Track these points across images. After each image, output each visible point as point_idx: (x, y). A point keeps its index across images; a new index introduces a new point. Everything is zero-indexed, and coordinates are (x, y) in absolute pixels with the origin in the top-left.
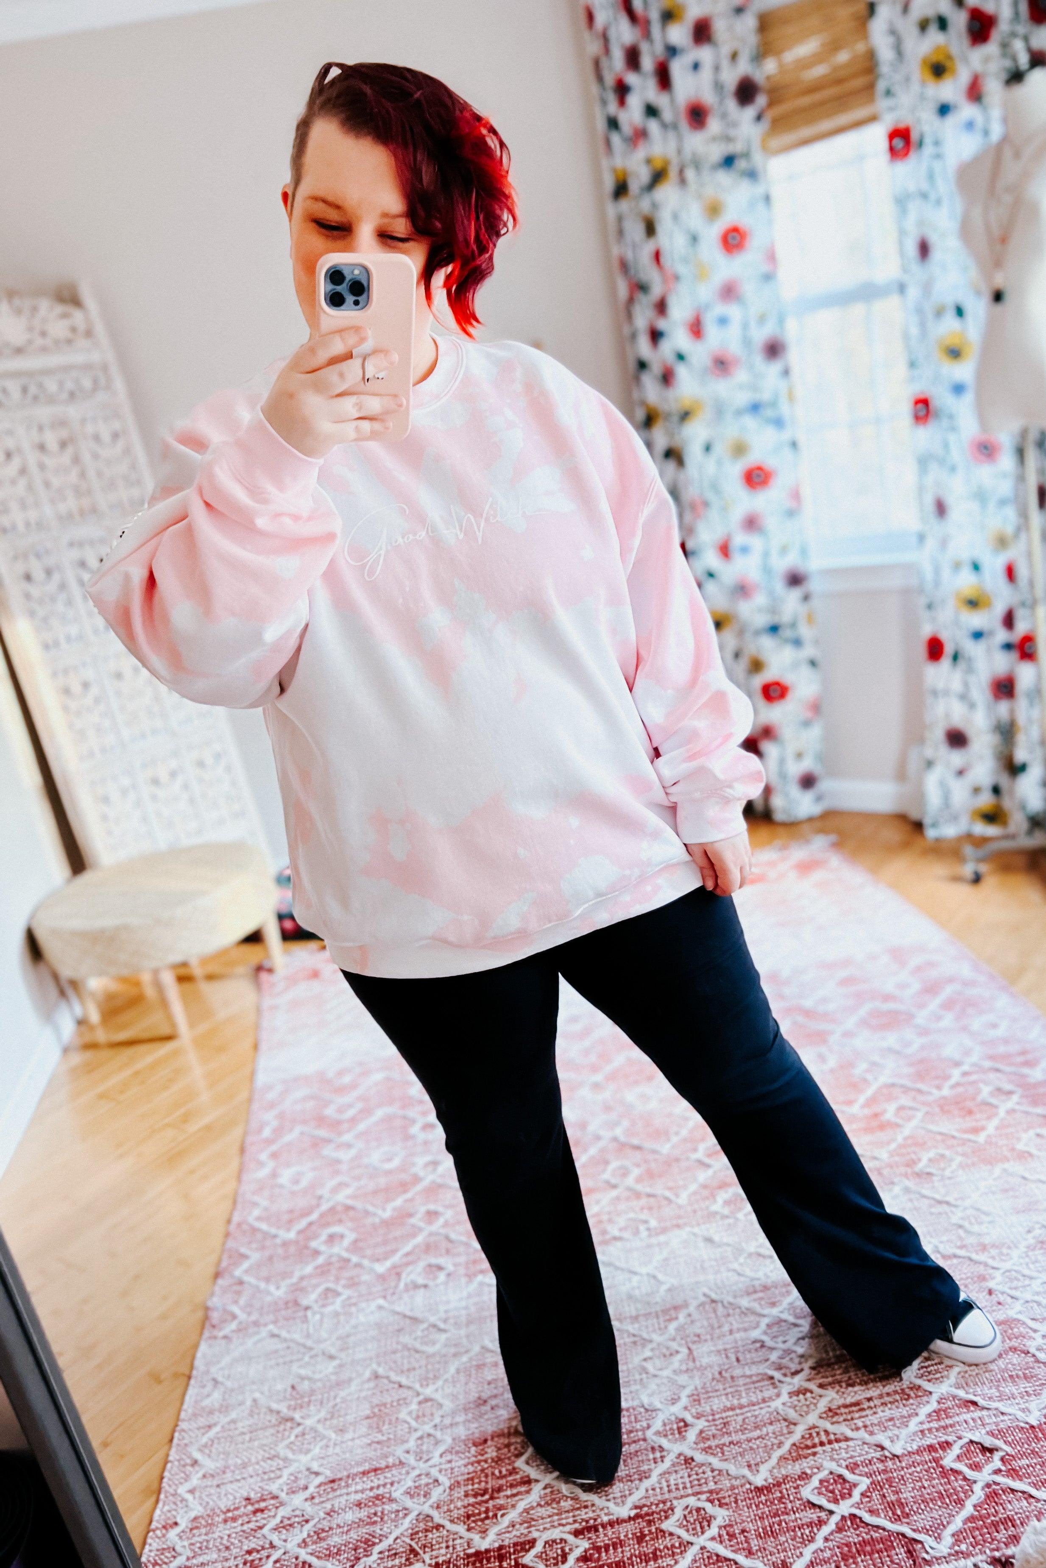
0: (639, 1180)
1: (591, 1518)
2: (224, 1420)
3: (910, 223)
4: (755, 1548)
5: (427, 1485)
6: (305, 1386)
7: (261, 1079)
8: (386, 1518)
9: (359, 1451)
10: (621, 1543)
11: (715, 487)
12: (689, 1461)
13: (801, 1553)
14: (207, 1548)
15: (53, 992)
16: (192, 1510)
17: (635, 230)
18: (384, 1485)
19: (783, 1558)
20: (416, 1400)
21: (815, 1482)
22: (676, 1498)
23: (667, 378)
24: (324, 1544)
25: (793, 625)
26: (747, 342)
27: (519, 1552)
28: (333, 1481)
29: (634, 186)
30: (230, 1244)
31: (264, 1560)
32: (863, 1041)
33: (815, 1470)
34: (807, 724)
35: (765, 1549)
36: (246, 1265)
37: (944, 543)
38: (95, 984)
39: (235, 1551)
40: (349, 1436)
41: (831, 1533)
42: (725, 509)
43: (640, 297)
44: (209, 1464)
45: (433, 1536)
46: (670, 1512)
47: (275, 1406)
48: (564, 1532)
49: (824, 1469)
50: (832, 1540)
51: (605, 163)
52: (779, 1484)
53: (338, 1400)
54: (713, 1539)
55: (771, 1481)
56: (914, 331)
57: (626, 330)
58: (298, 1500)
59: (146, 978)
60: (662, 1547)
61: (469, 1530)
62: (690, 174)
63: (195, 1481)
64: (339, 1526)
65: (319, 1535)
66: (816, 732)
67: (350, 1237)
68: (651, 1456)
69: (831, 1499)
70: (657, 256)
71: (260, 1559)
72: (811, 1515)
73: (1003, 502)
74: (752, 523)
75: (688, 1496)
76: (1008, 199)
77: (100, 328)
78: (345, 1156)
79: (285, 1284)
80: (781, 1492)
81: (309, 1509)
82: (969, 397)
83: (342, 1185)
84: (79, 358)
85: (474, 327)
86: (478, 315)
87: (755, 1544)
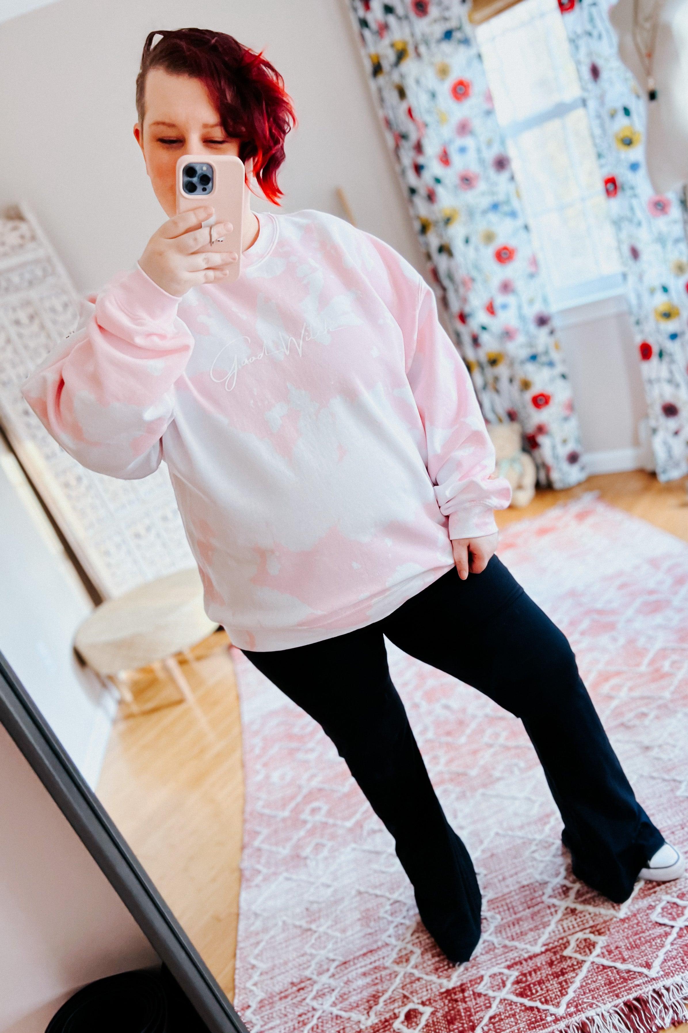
0: (507, 739)
1: (516, 957)
2: (266, 937)
3: (582, 54)
4: (626, 957)
5: (406, 955)
6: (315, 907)
7: (246, 718)
8: (384, 980)
9: (358, 942)
10: (539, 969)
11: (477, 267)
12: (573, 911)
13: (657, 955)
14: (272, 1017)
15: (98, 685)
16: (257, 996)
17: (392, 96)
18: (379, 960)
19: (645, 960)
20: (389, 903)
21: (659, 909)
22: (570, 935)
23: (431, 197)
24: (347, 1003)
25: (546, 353)
26: (481, 161)
27: (473, 985)
28: (345, 963)
29: (386, 65)
30: (248, 826)
31: (310, 1019)
32: (639, 624)
33: (657, 902)
34: (566, 419)
35: (633, 956)
36: (261, 838)
37: (641, 278)
38: (124, 675)
39: (290, 1016)
40: (349, 933)
41: (675, 939)
42: (486, 281)
43: (403, 143)
44: (263, 966)
45: (416, 985)
46: (567, 944)
47: (298, 923)
48: (501, 968)
49: (663, 901)
50: (676, 944)
51: (363, 52)
52: (635, 915)
53: (338, 912)
54: (598, 956)
55: (629, 913)
56: (597, 131)
57: (398, 169)
58: (325, 979)
59: (157, 666)
60: (565, 967)
61: (439, 977)
62: (423, 49)
63: (256, 978)
64: (354, 990)
65: (343, 997)
66: (573, 423)
67: (325, 808)
68: (548, 911)
69: (671, 919)
70: (410, 112)
71: (308, 1019)
72: (660, 930)
73: (677, 241)
74: (506, 287)
75: (576, 932)
76: (648, 25)
77: (40, 233)
78: (312, 757)
79: (289, 846)
80: (637, 919)
81: (333, 982)
82: (642, 172)
83: (313, 776)
84: (29, 256)
85: (279, 197)
86: (281, 189)
87: (626, 954)
